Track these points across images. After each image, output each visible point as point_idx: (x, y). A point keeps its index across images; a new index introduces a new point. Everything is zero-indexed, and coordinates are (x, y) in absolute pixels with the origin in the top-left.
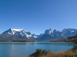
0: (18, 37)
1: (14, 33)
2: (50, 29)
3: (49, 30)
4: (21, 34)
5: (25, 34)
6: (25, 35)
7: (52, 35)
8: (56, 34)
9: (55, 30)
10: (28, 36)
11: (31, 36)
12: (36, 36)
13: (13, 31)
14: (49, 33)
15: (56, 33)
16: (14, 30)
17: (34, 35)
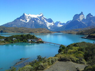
0: (33, 26)
1: (28, 20)
2: (82, 13)
3: (80, 15)
4: (38, 21)
5: (45, 21)
6: (45, 23)
7: (84, 23)
8: (91, 21)
9: (90, 14)
10: (48, 24)
11: (53, 24)
12: (61, 24)
13: (28, 17)
14: (79, 20)
15: (91, 19)
16: (30, 16)
17: (58, 22)
